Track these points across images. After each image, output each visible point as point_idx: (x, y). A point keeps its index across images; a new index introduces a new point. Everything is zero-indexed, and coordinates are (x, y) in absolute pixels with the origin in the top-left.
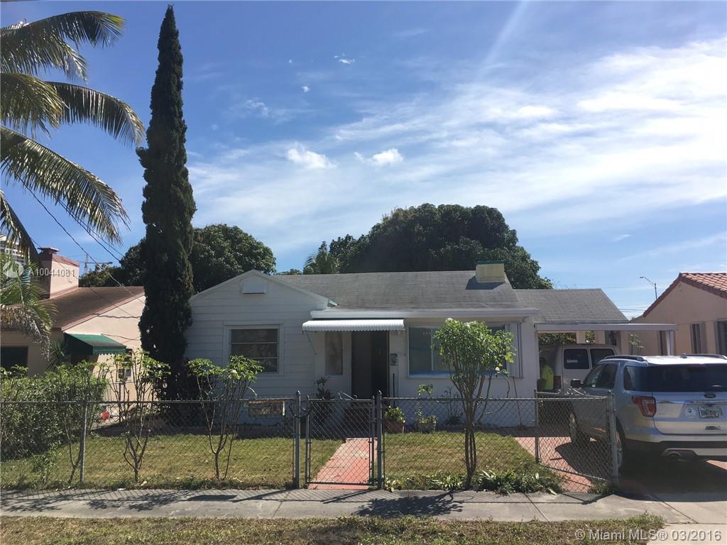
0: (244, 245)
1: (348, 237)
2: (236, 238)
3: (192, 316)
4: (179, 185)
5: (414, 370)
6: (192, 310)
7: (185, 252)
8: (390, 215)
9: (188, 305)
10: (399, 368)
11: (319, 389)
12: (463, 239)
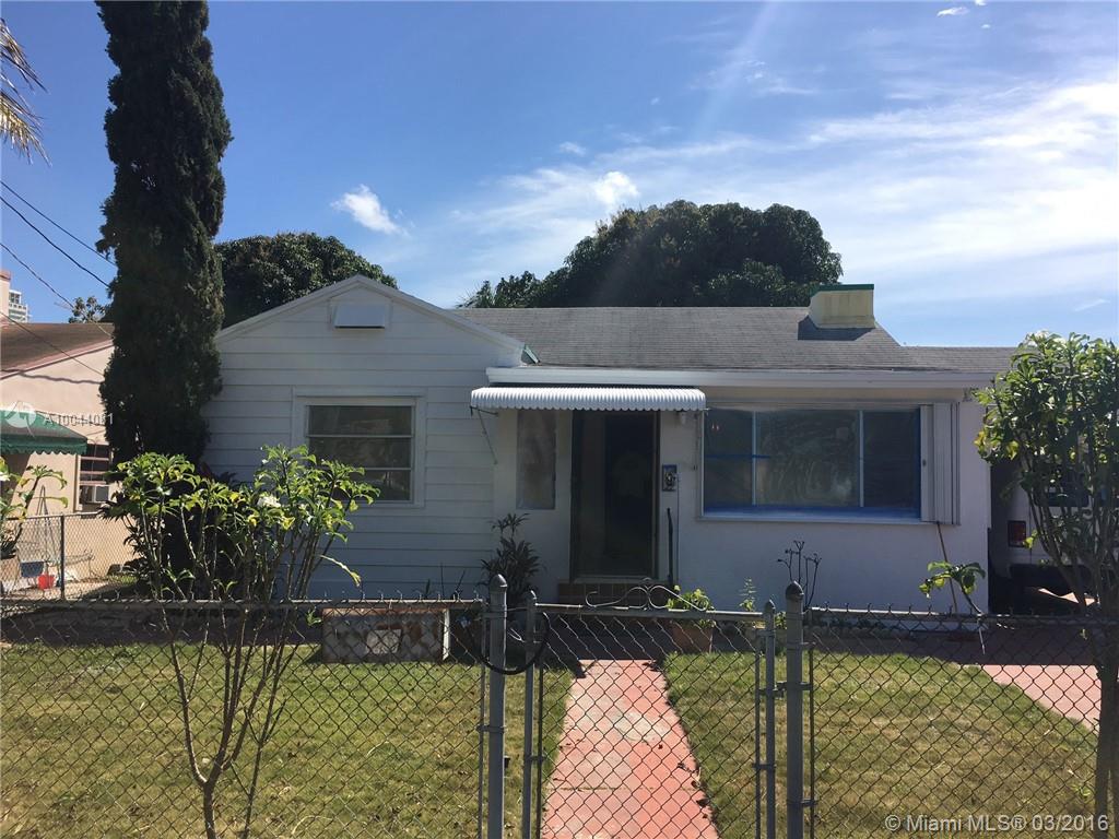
0: (349, 270)
1: (528, 276)
2: (331, 256)
3: (221, 372)
4: (187, 72)
5: (711, 505)
6: (221, 358)
7: (204, 229)
8: (609, 224)
9: (210, 347)
10: (682, 498)
11: (504, 541)
12: (749, 262)
